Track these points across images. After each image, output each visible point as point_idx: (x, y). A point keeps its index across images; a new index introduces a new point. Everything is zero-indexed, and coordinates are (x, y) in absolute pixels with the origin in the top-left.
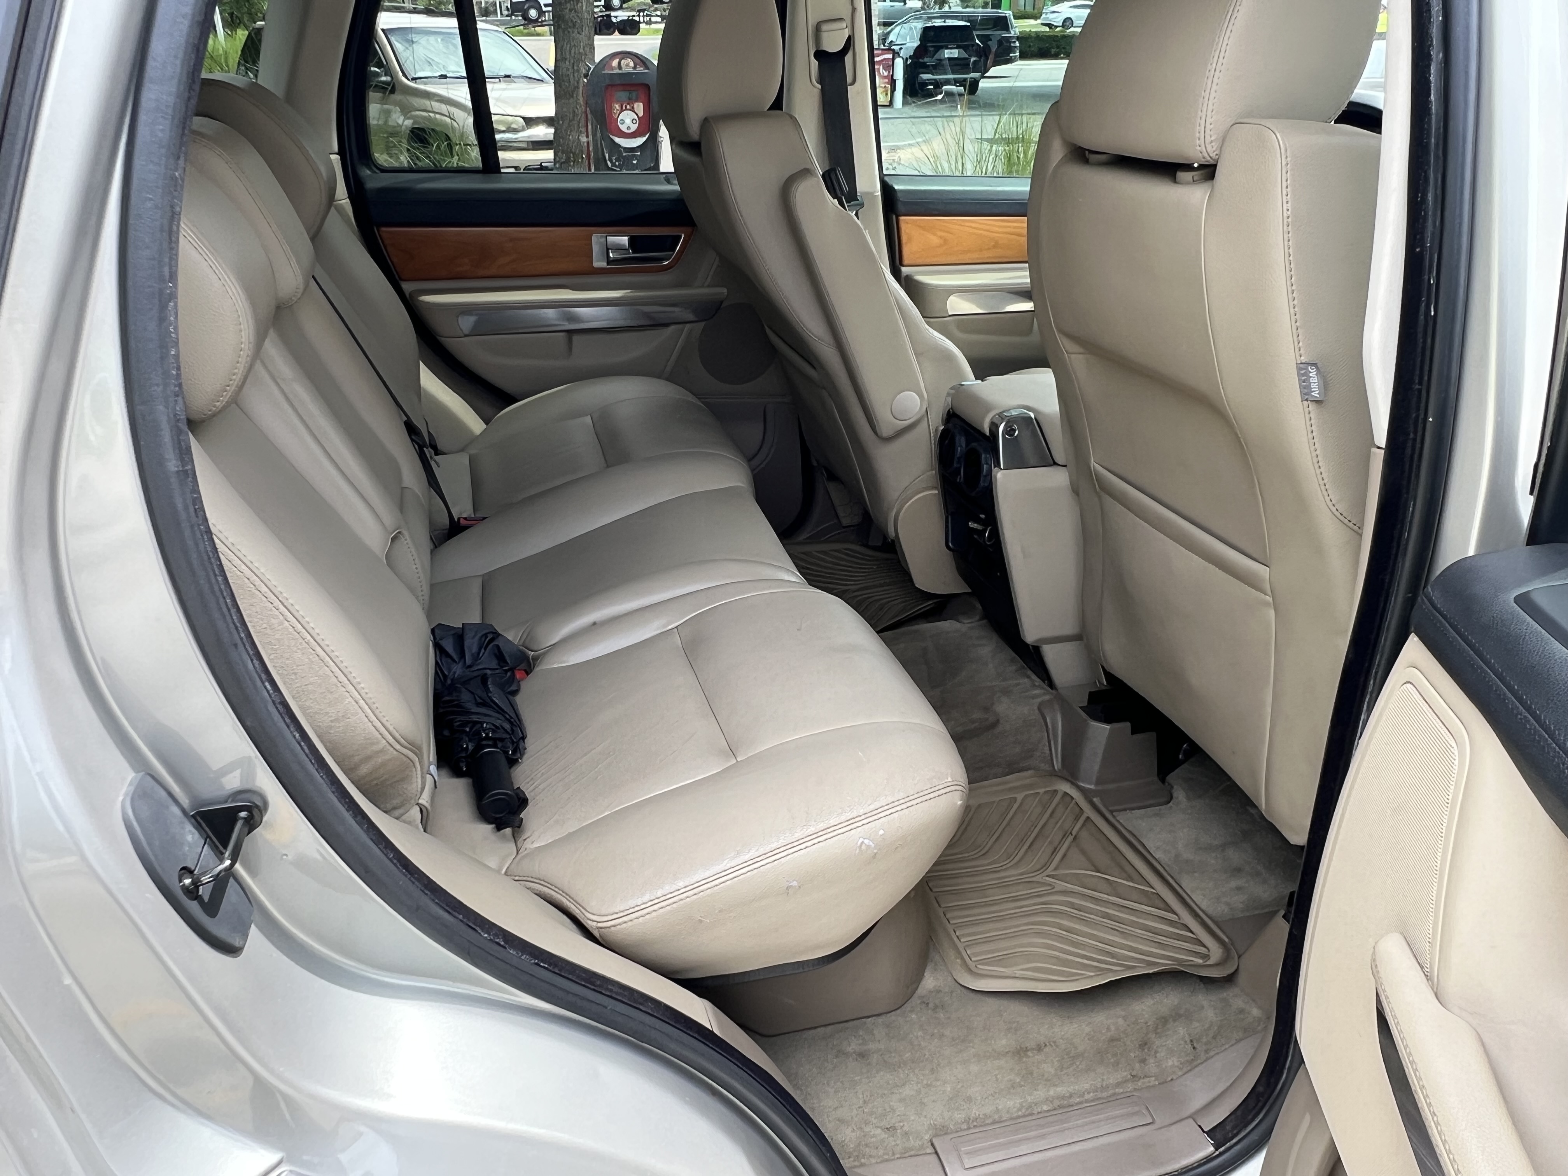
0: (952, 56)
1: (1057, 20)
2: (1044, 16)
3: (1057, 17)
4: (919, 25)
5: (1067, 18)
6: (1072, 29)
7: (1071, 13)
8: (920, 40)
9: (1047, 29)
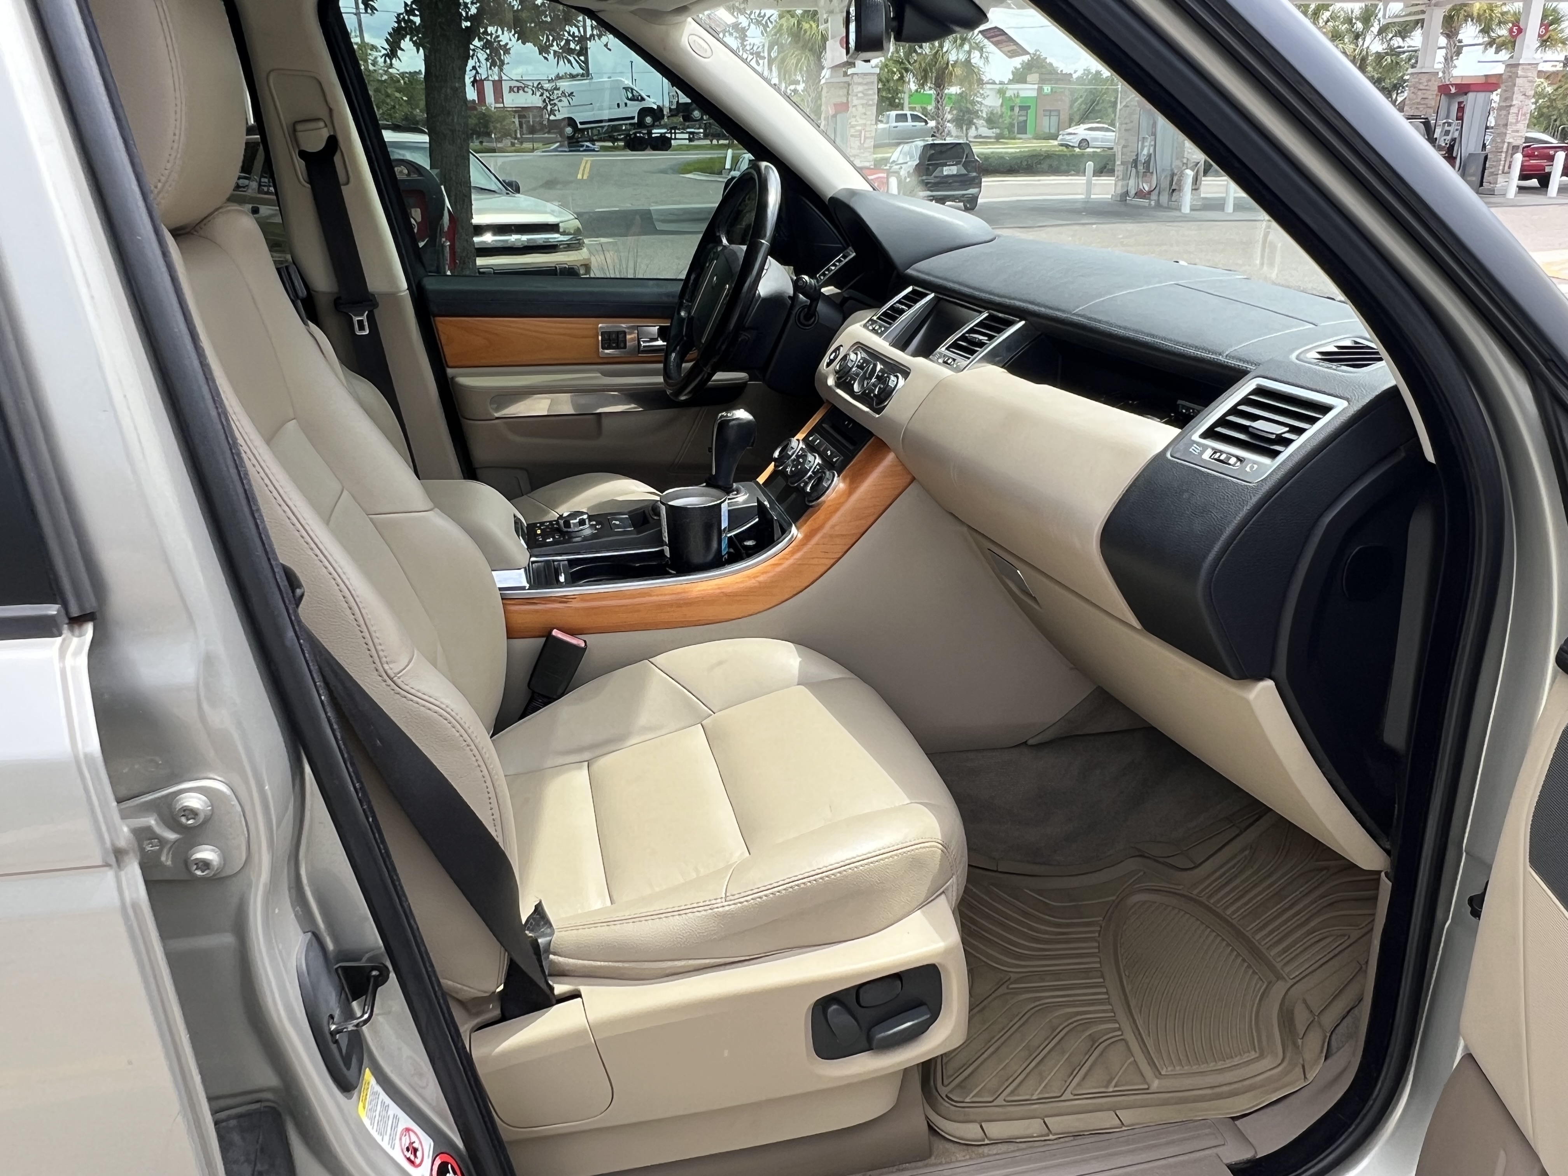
0: (950, 173)
1: (1074, 141)
2: (1060, 137)
3: (1074, 138)
4: (920, 143)
5: (1083, 140)
6: (1088, 150)
7: (1087, 135)
8: (920, 159)
9: (1064, 148)
